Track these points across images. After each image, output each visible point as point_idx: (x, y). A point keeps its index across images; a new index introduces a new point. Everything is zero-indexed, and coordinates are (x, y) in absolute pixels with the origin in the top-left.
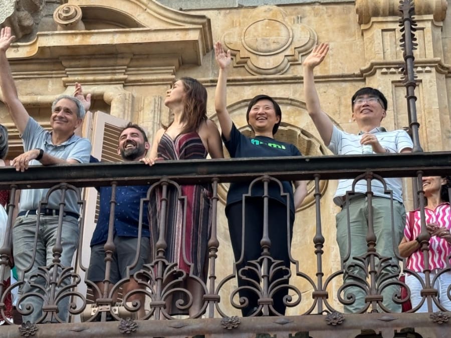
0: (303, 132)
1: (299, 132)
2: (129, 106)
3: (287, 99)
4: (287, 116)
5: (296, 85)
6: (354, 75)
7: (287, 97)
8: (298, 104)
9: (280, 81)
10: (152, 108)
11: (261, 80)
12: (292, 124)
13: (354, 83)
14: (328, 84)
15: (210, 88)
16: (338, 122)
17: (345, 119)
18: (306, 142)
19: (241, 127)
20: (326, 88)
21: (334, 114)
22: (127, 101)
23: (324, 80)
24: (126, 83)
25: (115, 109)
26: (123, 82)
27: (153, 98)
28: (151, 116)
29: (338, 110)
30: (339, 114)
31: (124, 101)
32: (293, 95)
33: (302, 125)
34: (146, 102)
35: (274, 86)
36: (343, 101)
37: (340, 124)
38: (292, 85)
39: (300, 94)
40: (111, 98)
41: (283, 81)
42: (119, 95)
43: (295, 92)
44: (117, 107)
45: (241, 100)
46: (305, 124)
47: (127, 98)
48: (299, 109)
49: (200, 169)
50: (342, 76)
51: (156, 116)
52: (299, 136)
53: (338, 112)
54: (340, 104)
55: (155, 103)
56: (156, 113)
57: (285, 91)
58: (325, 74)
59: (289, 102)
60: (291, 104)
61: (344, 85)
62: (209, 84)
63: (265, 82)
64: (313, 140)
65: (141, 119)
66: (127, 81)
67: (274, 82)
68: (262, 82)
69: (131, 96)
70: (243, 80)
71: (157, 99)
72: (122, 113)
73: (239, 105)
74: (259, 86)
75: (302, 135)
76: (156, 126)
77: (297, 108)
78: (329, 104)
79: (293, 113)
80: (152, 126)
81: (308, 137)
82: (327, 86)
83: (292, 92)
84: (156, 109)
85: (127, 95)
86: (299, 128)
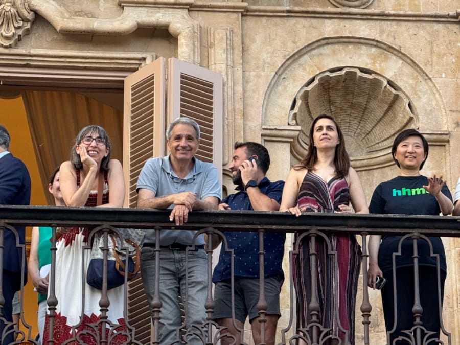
0: (390, 83)
1: (385, 83)
2: (198, 42)
3: (373, 40)
4: (372, 61)
5: (383, 22)
6: (448, 16)
7: (373, 38)
8: (385, 47)
9: (365, 17)
10: (224, 46)
11: (344, 14)
12: (378, 72)
13: (447, 25)
14: (418, 24)
15: (286, 18)
16: (431, 77)
17: (437, 71)
18: (392, 95)
19: (321, 71)
20: (417, 29)
21: (426, 65)
22: (196, 34)
23: (414, 19)
24: (190, 7)
25: (184, 47)
26: (188, 7)
27: (224, 32)
28: (224, 56)
29: (430, 60)
30: (432, 65)
31: (192, 36)
32: (380, 36)
33: (389, 75)
34: (217, 37)
35: (358, 22)
36: (435, 48)
37: (432, 79)
38: (378, 22)
39: (388, 36)
40: (178, 31)
41: (369, 17)
42: (188, 28)
43: (382, 32)
44: (187, 45)
45: (321, 38)
46: (393, 73)
47: (196, 31)
48: (386, 52)
49: (350, 223)
50: (436, 17)
51: (229, 56)
52: (386, 87)
53: (430, 63)
54: (432, 52)
55: (227, 38)
56: (229, 52)
57: (370, 30)
58: (417, 13)
59: (375, 43)
60: (376, 46)
61: (437, 26)
62: (285, 14)
63: (349, 16)
64: (401, 95)
65: (213, 59)
66: (192, 6)
67: (359, 17)
68: (345, 16)
69: (199, 26)
70: (324, 13)
71: (229, 33)
72: (192, 52)
73: (319, 44)
74: (342, 20)
75: (388, 87)
76: (229, 70)
77: (384, 51)
78: (420, 51)
79: (379, 57)
80: (226, 71)
81: (395, 89)
82: (418, 27)
83: (378, 31)
84: (229, 47)
85: (196, 27)
86: (386, 78)
